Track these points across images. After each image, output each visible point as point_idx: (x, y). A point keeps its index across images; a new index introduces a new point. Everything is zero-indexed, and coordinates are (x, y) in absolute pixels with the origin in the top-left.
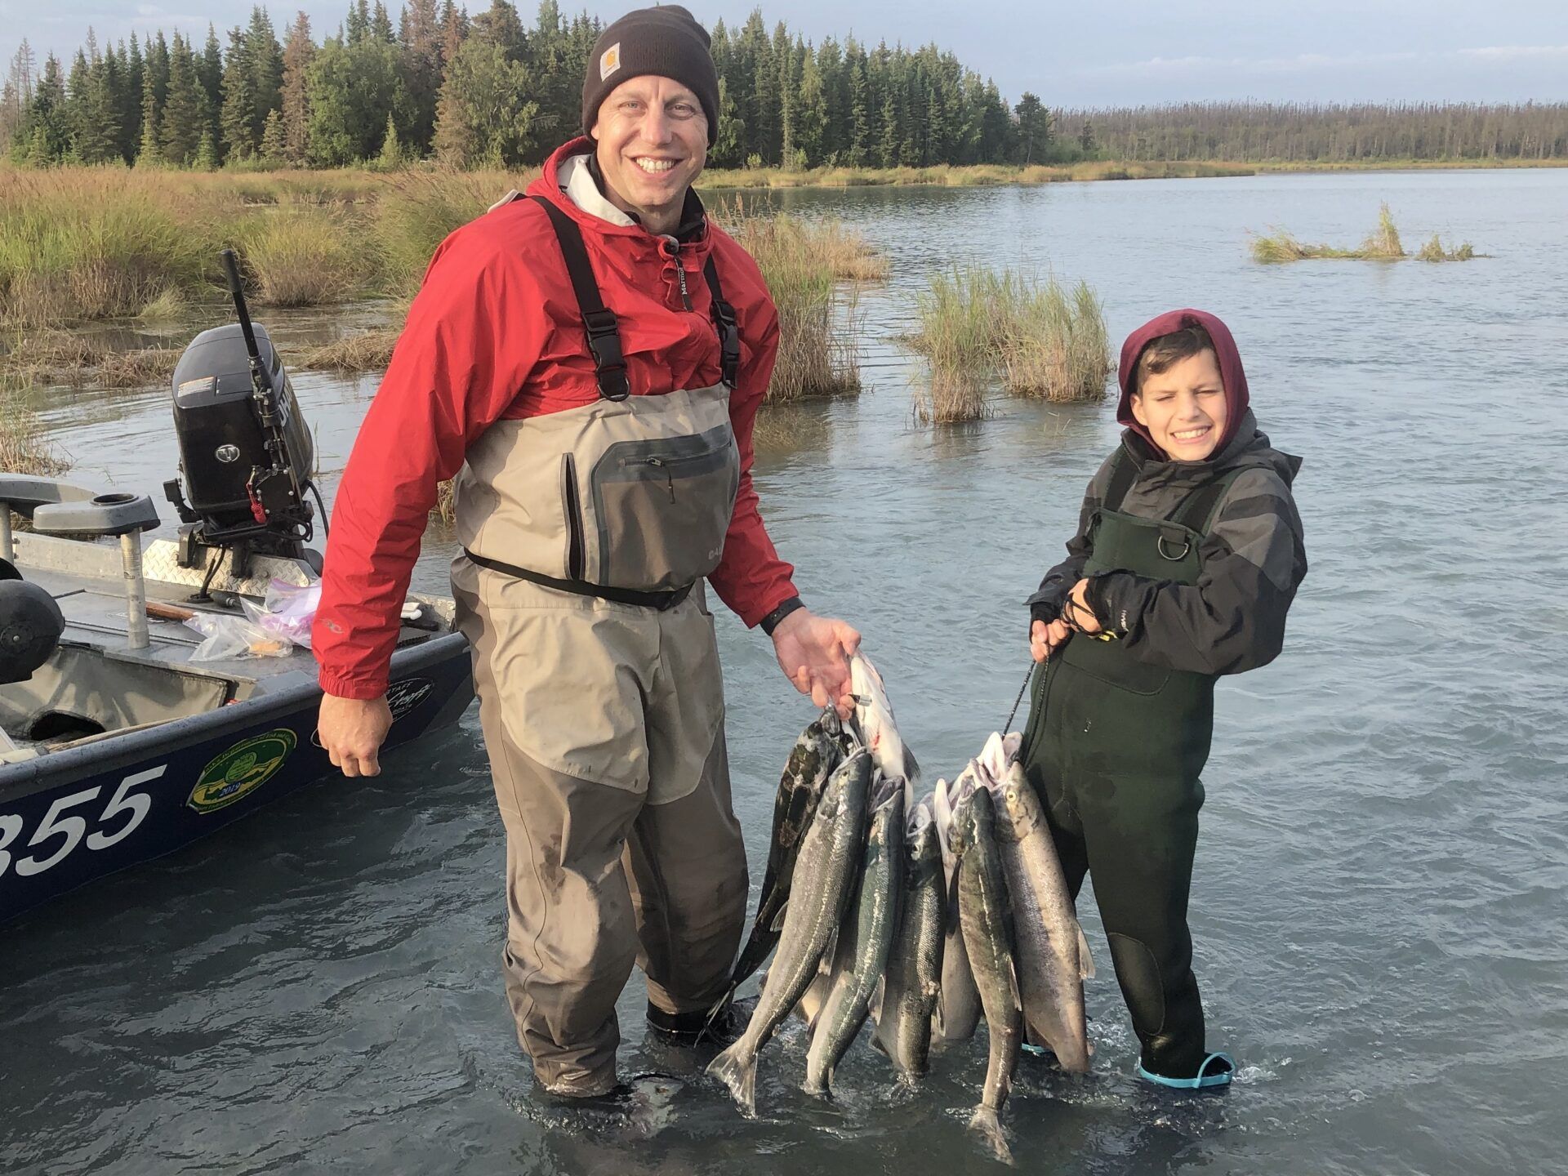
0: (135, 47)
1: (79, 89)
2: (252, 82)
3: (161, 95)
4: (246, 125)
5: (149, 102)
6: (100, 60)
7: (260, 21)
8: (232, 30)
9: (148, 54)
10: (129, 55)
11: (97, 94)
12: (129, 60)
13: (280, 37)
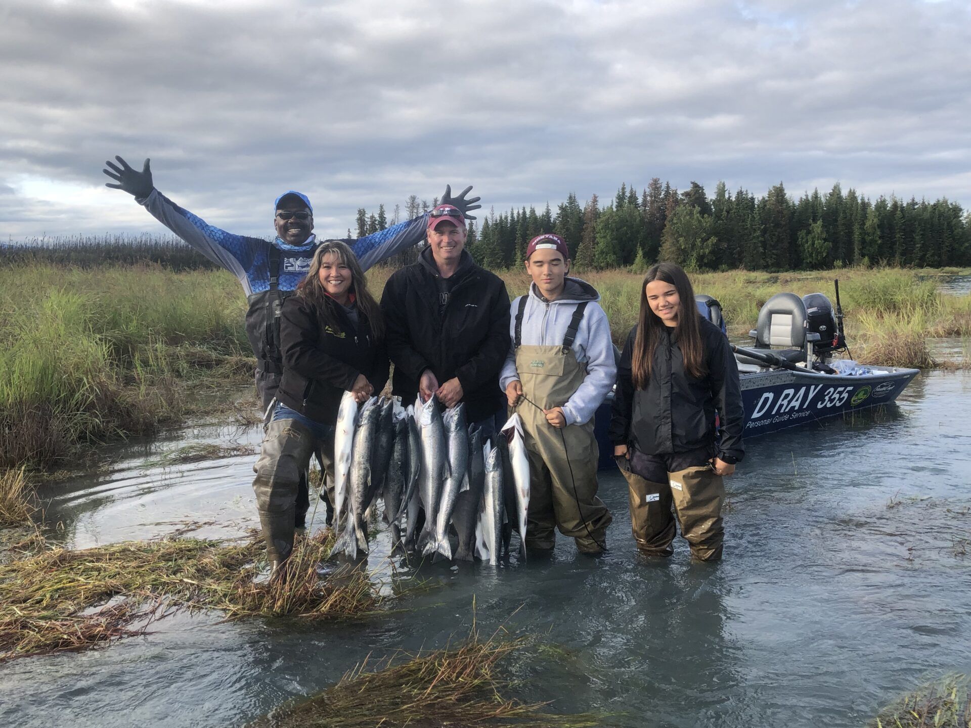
0: (512, 214)
1: (485, 233)
2: (568, 230)
5: (519, 241)
6: (496, 221)
7: (572, 200)
8: (559, 205)
9: (518, 217)
10: (509, 218)
11: (494, 239)
12: (509, 221)
13: (582, 207)
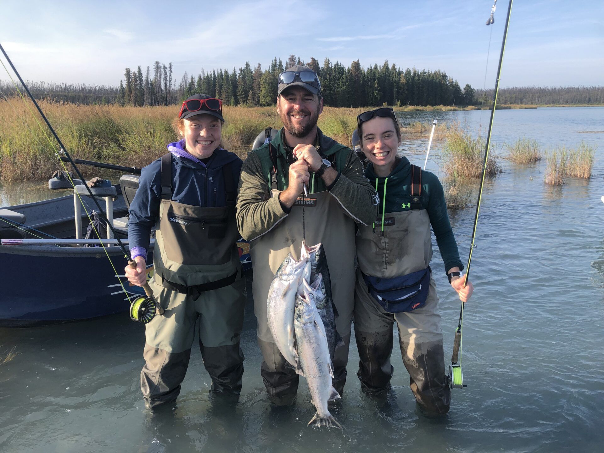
0: (214, 74)
1: (199, 85)
2: (245, 83)
3: (221, 86)
4: (243, 95)
5: (217, 88)
6: (205, 77)
7: (247, 66)
8: (240, 68)
9: (218, 75)
10: (212, 75)
11: (204, 87)
12: (212, 77)
13: (253, 70)
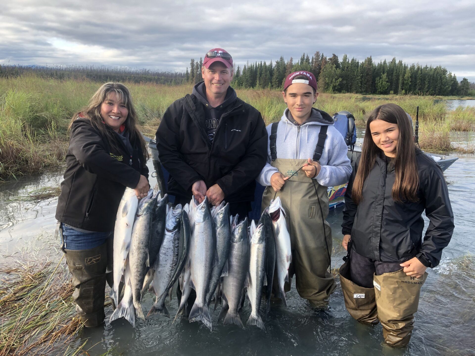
0: (256, 64)
1: (244, 73)
2: (279, 72)
3: (261, 74)
4: (277, 81)
5: (258, 76)
6: (249, 67)
7: (282, 59)
8: (277, 61)
9: (258, 66)
10: (255, 66)
11: (248, 74)
12: (255, 67)
13: (286, 62)
